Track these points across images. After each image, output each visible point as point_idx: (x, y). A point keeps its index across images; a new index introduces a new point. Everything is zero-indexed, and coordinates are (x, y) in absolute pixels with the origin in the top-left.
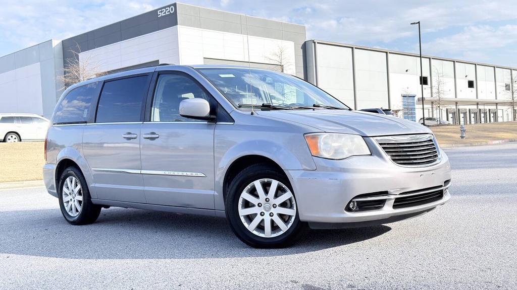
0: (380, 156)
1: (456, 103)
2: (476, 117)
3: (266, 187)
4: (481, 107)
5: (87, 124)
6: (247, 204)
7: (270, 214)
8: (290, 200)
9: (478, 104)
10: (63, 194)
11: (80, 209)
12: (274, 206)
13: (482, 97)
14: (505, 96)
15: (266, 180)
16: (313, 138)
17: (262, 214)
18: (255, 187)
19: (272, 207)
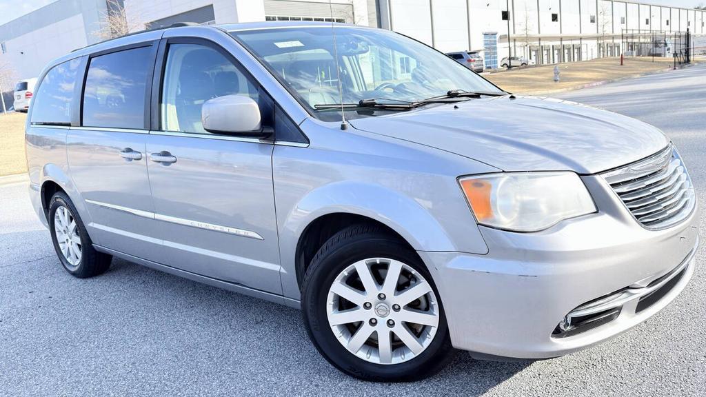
1: (540, 39)
2: (559, 54)
3: (378, 274)
4: (564, 43)
5: (71, 128)
6: (344, 305)
7: (388, 321)
8: (426, 296)
9: (561, 40)
10: (56, 230)
11: (80, 255)
12: (396, 308)
13: (567, 32)
14: (590, 29)
15: (378, 260)
16: (478, 184)
17: (373, 323)
18: (356, 272)
19: (392, 310)
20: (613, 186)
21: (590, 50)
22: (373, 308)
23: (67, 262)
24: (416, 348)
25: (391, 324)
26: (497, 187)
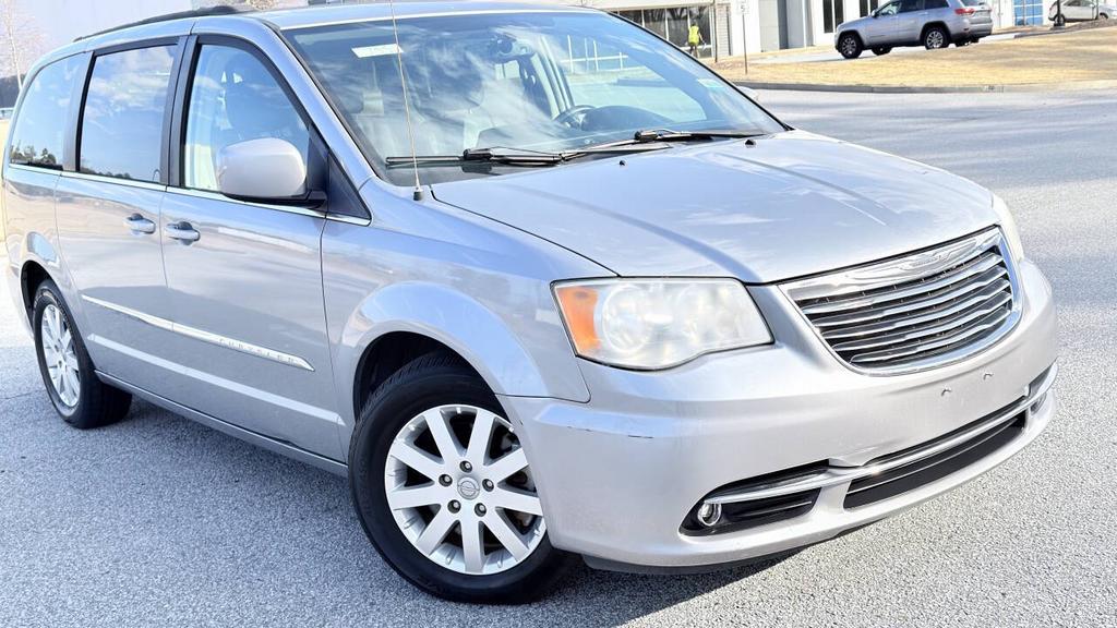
0: (801, 347)
3: (461, 429)
5: (64, 173)
6: (410, 478)
7: (477, 506)
10: (45, 345)
11: (78, 388)
12: (488, 486)
15: (459, 408)
16: (582, 295)
17: (454, 507)
18: (428, 429)
19: (482, 488)
20: (802, 304)
22: (454, 484)
23: (60, 401)
24: (518, 550)
26: (605, 299)
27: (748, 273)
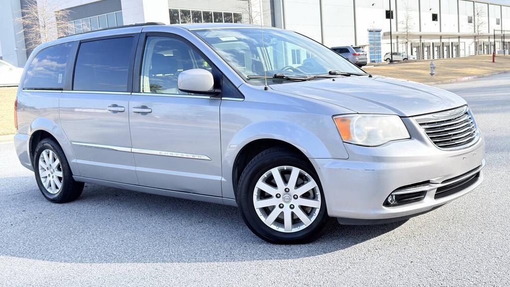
0: (420, 139)
1: (421, 37)
2: (439, 51)
3: (285, 175)
4: (443, 40)
5: (63, 91)
6: (263, 195)
7: (290, 206)
8: (313, 190)
9: (441, 38)
10: (40, 168)
11: (60, 185)
12: (295, 197)
13: (445, 31)
14: (467, 29)
15: (285, 167)
16: (344, 120)
17: (281, 206)
18: (272, 176)
19: (293, 198)
20: (421, 124)
21: (467, 48)
22: (281, 198)
23: (47, 192)
24: (307, 221)
25: (292, 207)
26: (354, 121)
27: (402, 113)
